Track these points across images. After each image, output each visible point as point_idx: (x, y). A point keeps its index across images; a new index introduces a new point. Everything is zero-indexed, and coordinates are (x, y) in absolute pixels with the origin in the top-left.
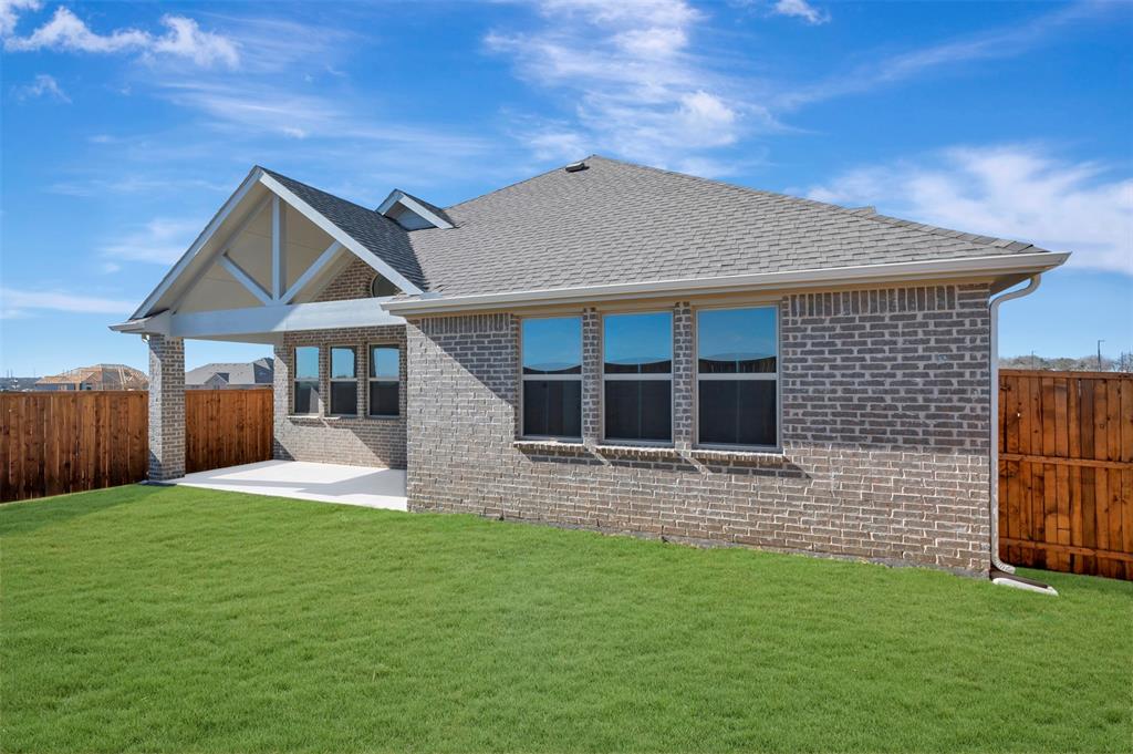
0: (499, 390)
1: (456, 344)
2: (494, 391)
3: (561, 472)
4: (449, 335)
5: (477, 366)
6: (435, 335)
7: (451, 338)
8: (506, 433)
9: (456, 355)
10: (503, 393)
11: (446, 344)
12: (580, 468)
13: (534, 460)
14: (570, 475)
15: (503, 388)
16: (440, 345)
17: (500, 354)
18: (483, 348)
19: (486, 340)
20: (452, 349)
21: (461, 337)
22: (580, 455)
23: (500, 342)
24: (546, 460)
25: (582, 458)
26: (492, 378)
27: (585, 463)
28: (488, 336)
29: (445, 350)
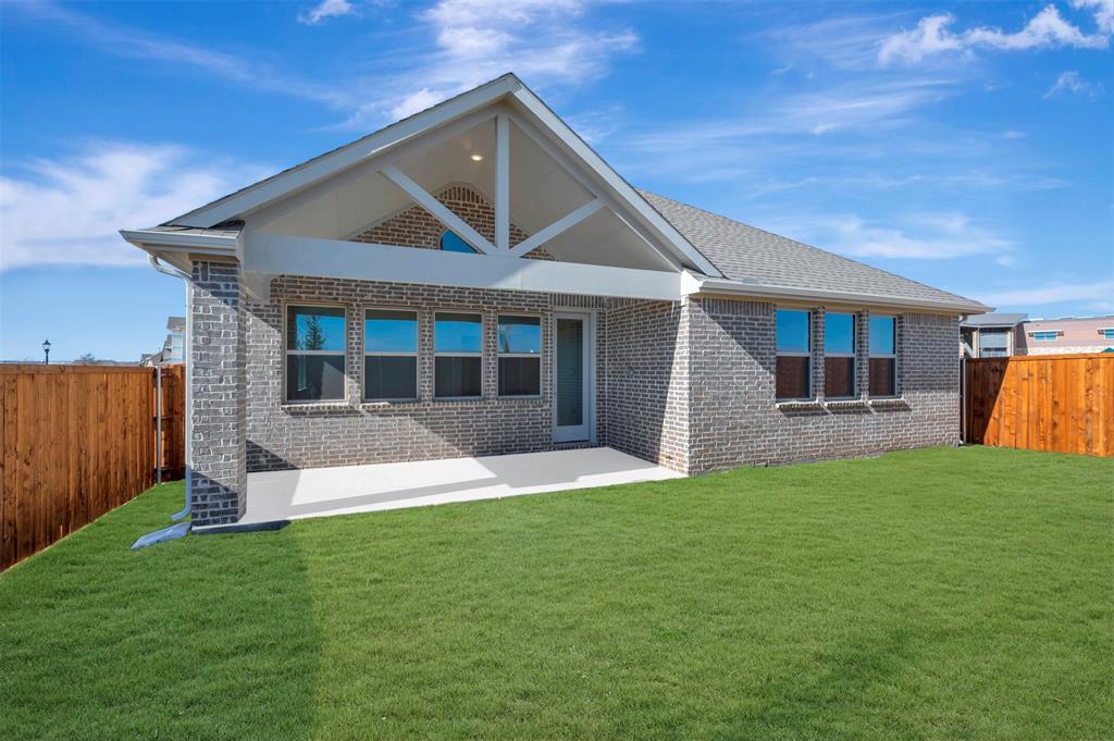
0: (765, 363)
1: (733, 323)
2: (761, 364)
3: (805, 423)
4: (726, 315)
5: (749, 344)
6: (714, 314)
7: (728, 318)
8: (770, 397)
9: (732, 333)
10: (768, 366)
11: (724, 323)
12: (815, 419)
13: (789, 416)
14: (811, 425)
15: (768, 361)
16: (719, 323)
17: (766, 335)
18: (753, 329)
19: (756, 323)
20: (728, 328)
21: (737, 318)
22: (816, 409)
23: (766, 325)
24: (796, 415)
25: (816, 411)
26: (759, 354)
27: (818, 414)
28: (758, 320)
29: (724, 328)
